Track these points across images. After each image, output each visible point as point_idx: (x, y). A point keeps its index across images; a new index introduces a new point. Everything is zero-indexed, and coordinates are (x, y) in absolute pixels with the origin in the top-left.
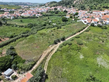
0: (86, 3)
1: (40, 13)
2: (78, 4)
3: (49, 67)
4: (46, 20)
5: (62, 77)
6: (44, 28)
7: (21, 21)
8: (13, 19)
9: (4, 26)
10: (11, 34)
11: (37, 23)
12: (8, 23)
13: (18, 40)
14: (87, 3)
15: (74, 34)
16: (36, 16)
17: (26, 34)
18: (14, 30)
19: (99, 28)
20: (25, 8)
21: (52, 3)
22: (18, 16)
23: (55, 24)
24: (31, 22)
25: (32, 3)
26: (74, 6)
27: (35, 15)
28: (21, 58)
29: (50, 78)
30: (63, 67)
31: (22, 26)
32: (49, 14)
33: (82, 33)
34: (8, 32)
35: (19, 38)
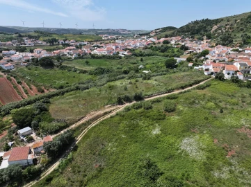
0: (242, 30)
1: (129, 49)
2: (222, 32)
3: (86, 136)
4: (135, 63)
5: (99, 154)
6: (123, 78)
7: (87, 63)
8: (75, 58)
9: (57, 69)
10: (62, 82)
11: (115, 68)
12: (63, 64)
13: (68, 93)
14: (245, 29)
15: (169, 92)
16: (120, 55)
17: (85, 86)
18: (69, 77)
19: (234, 84)
20: (108, 40)
21: (164, 29)
22: (86, 54)
23: (147, 72)
24: (105, 65)
25: (129, 31)
26: (209, 37)
27: (118, 53)
28: (50, 116)
29: (80, 151)
30: (110, 141)
31: (85, 72)
32: (147, 51)
33: (188, 91)
34: (59, 79)
35: (72, 91)
